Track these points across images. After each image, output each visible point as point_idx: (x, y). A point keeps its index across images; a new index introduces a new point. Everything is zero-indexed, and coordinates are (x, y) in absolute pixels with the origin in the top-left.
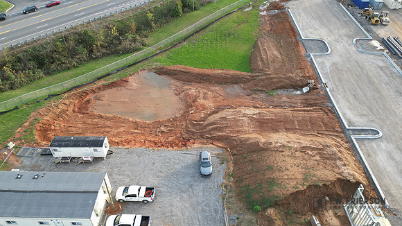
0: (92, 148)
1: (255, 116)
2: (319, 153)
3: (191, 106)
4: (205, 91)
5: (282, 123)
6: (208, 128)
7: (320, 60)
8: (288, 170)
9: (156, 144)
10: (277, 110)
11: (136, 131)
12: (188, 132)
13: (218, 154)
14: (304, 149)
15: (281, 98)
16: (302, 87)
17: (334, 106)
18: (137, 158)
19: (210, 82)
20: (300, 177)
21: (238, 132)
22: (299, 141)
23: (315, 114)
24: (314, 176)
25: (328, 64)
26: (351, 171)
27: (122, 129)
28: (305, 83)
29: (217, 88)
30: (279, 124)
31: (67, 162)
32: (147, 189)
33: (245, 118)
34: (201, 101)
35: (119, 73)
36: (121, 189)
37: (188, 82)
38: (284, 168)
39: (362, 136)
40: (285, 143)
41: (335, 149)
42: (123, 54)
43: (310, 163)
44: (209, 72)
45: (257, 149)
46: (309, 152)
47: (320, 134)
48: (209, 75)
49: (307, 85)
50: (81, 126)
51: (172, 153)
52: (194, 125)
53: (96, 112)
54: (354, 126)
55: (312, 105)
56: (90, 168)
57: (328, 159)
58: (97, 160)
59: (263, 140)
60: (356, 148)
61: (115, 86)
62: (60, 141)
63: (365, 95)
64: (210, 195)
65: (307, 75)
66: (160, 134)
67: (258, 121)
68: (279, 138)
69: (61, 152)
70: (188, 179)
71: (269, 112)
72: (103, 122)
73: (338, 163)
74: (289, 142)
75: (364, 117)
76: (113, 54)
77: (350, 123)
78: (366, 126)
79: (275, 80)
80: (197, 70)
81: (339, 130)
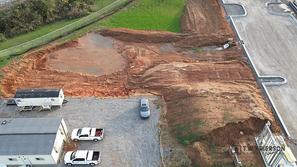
0: (50, 98)
1: (184, 69)
2: (236, 97)
3: (132, 62)
4: (143, 49)
5: (206, 74)
6: (146, 80)
7: (238, 21)
8: (211, 111)
9: (103, 94)
10: (203, 63)
11: (86, 84)
12: (130, 83)
13: (155, 101)
14: (223, 95)
15: (205, 54)
16: (223, 44)
17: (249, 59)
18: (87, 105)
19: (147, 42)
20: (220, 117)
21: (170, 82)
22: (219, 88)
23: (233, 66)
24: (232, 115)
25: (244, 25)
26: (261, 111)
27: (74, 83)
28: (225, 41)
29: (153, 47)
30: (204, 75)
31: (29, 110)
32: (97, 130)
33: (176, 71)
34: (140, 58)
35: (70, 35)
36: (76, 131)
37: (129, 41)
38: (208, 110)
39: (271, 83)
40: (209, 90)
41: (248, 94)
42: (73, 19)
43: (228, 106)
44: (146, 33)
45: (186, 95)
46: (228, 97)
47: (237, 82)
48: (146, 36)
49: (227, 42)
50: (40, 80)
51: (116, 101)
52: (135, 77)
53: (51, 69)
54: (265, 75)
55: (231, 59)
56: (49, 114)
57: (243, 102)
58: (54, 108)
59: (191, 88)
60: (266, 93)
61: (67, 47)
62: (23, 93)
63: (274, 50)
64: (148, 133)
65: (228, 34)
66: (106, 86)
67: (187, 73)
68: (204, 86)
69: (24, 102)
70: (130, 121)
71: (196, 66)
72: (58, 77)
73: (251, 105)
74: (212, 89)
75: (273, 68)
76: (64, 19)
77: (261, 73)
78: (274, 75)
79: (201, 39)
80: (136, 32)
81: (253, 78)
